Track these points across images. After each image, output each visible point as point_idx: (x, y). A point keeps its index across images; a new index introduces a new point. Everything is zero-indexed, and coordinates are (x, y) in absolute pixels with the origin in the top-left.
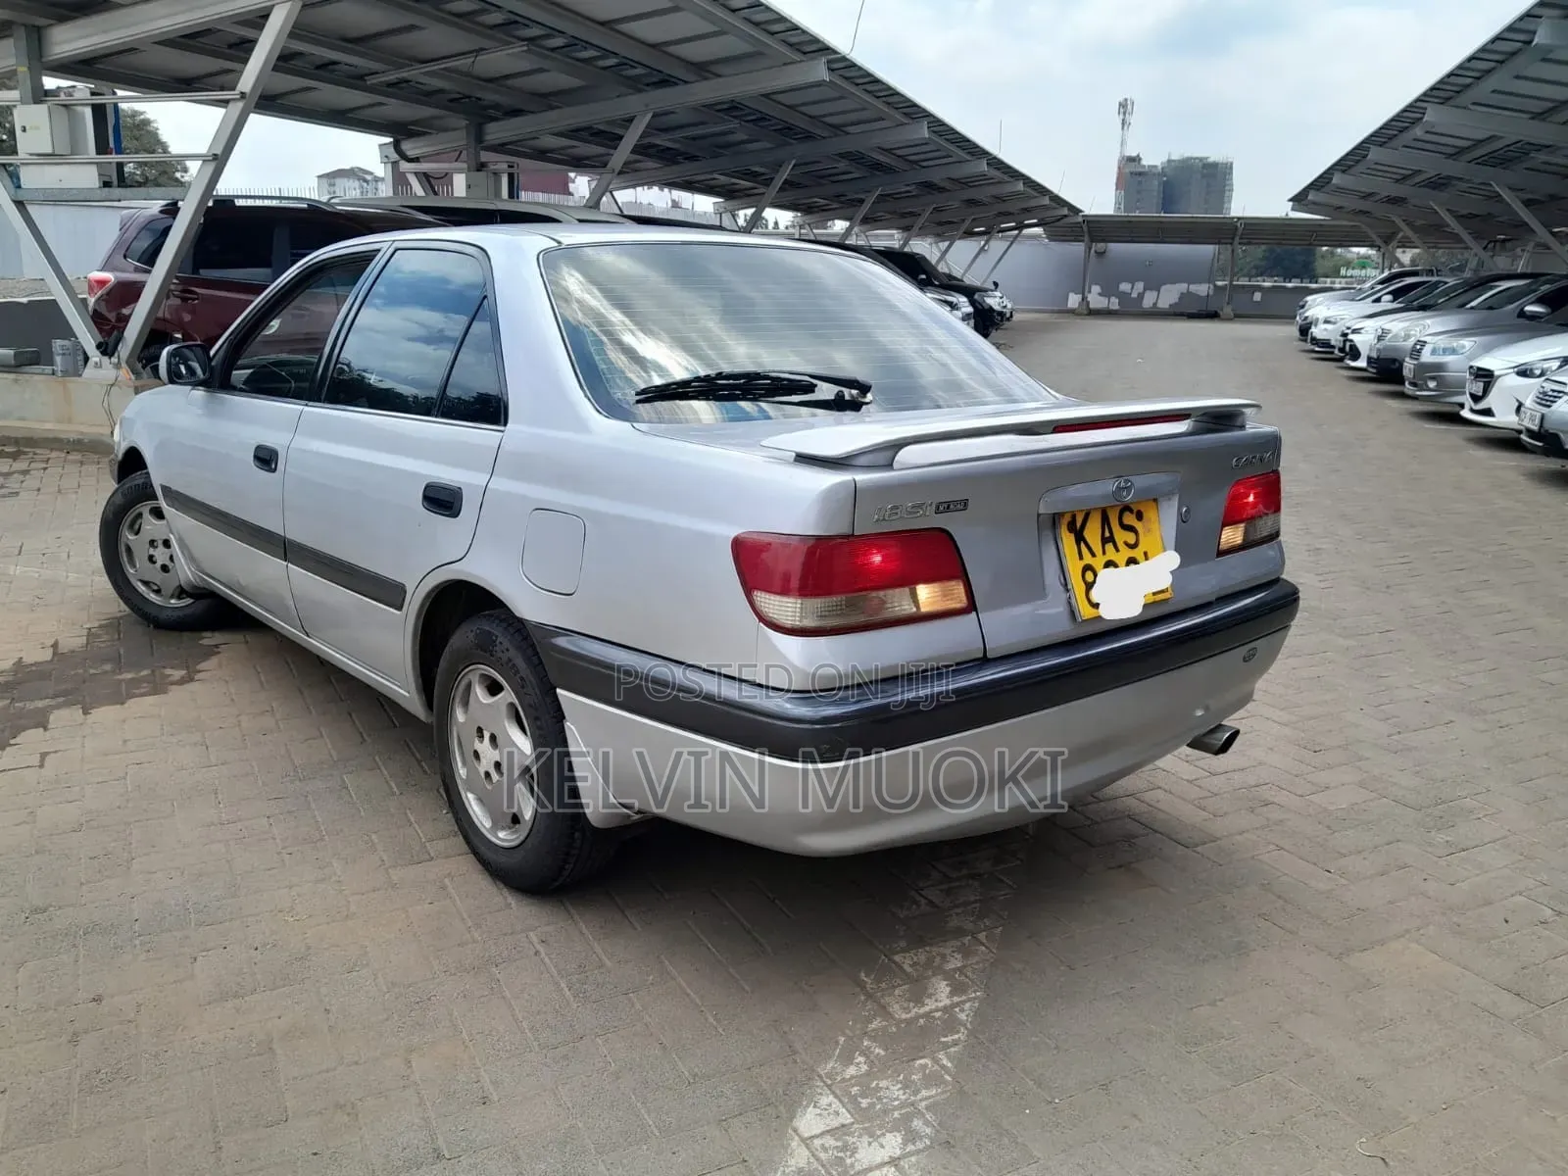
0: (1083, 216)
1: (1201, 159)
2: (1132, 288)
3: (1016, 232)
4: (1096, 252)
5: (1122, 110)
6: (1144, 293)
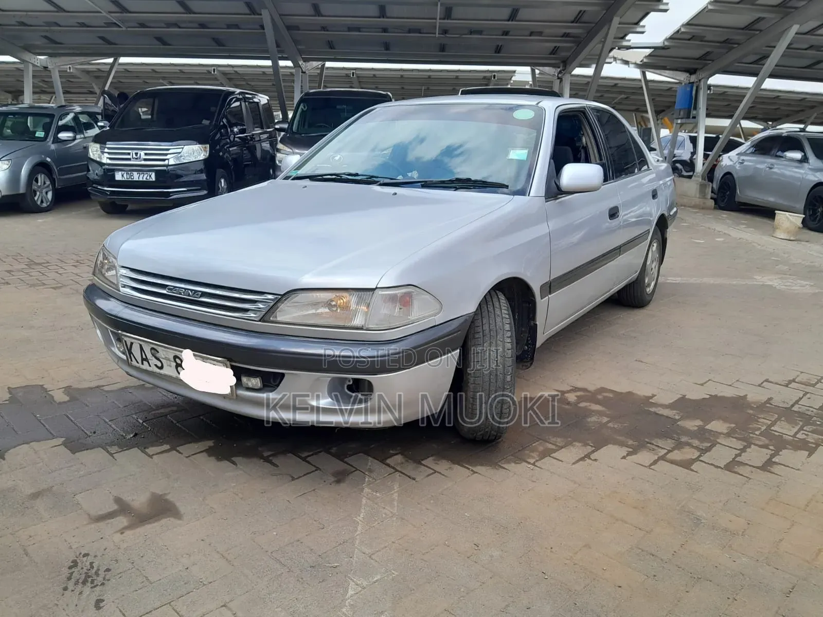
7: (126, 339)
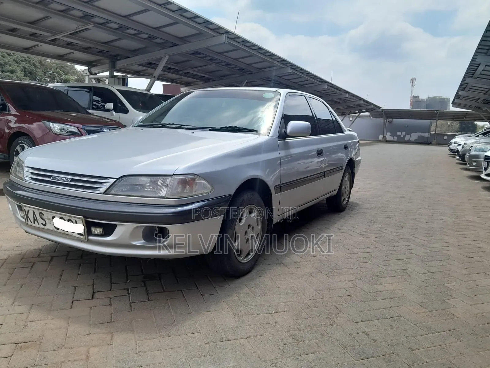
0: (382, 109)
1: (439, 97)
2: (401, 134)
3: (359, 114)
4: (389, 121)
5: (412, 81)
6: (405, 135)
7: (25, 208)
